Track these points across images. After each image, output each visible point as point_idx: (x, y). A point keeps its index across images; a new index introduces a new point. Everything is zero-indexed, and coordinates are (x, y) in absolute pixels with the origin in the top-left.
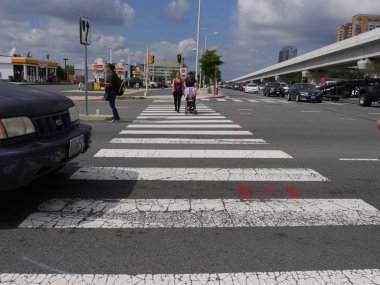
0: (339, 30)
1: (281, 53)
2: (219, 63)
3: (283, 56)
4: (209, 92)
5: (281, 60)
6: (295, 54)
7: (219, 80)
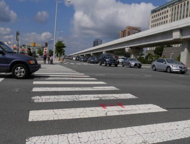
0: (121, 33)
1: (94, 42)
2: (64, 47)
3: (95, 44)
4: (59, 60)
5: (94, 46)
6: (101, 43)
7: (64, 55)
